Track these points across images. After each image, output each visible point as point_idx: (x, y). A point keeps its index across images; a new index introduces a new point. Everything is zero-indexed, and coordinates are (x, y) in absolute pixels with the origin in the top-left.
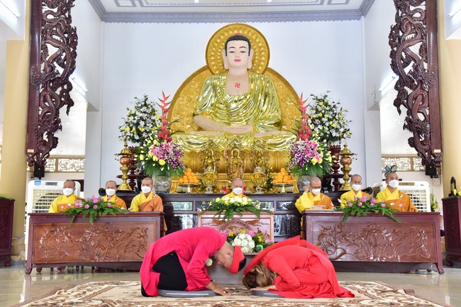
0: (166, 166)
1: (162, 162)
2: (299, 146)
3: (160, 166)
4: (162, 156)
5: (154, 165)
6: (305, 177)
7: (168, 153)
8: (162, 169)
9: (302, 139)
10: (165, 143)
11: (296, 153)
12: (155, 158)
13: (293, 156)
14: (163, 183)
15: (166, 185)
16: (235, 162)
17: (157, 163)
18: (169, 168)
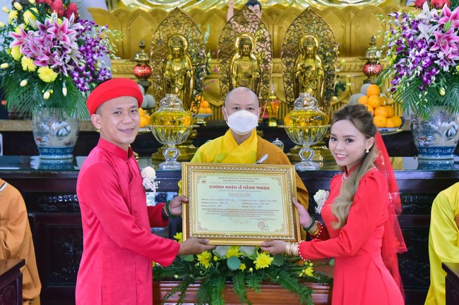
0: (57, 84)
1: (47, 75)
2: (420, 26)
3: (43, 85)
4: (46, 58)
5: (24, 83)
6: (436, 112)
7: (63, 50)
8: (47, 95)
9: (435, 6)
10: (52, 19)
11: (412, 45)
12: (28, 64)
13: (402, 53)
14: (55, 126)
15: (63, 131)
16: (245, 68)
17: (34, 76)
18: (65, 91)
